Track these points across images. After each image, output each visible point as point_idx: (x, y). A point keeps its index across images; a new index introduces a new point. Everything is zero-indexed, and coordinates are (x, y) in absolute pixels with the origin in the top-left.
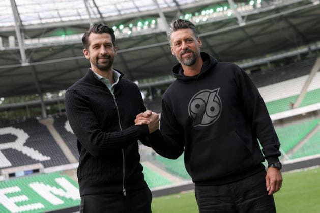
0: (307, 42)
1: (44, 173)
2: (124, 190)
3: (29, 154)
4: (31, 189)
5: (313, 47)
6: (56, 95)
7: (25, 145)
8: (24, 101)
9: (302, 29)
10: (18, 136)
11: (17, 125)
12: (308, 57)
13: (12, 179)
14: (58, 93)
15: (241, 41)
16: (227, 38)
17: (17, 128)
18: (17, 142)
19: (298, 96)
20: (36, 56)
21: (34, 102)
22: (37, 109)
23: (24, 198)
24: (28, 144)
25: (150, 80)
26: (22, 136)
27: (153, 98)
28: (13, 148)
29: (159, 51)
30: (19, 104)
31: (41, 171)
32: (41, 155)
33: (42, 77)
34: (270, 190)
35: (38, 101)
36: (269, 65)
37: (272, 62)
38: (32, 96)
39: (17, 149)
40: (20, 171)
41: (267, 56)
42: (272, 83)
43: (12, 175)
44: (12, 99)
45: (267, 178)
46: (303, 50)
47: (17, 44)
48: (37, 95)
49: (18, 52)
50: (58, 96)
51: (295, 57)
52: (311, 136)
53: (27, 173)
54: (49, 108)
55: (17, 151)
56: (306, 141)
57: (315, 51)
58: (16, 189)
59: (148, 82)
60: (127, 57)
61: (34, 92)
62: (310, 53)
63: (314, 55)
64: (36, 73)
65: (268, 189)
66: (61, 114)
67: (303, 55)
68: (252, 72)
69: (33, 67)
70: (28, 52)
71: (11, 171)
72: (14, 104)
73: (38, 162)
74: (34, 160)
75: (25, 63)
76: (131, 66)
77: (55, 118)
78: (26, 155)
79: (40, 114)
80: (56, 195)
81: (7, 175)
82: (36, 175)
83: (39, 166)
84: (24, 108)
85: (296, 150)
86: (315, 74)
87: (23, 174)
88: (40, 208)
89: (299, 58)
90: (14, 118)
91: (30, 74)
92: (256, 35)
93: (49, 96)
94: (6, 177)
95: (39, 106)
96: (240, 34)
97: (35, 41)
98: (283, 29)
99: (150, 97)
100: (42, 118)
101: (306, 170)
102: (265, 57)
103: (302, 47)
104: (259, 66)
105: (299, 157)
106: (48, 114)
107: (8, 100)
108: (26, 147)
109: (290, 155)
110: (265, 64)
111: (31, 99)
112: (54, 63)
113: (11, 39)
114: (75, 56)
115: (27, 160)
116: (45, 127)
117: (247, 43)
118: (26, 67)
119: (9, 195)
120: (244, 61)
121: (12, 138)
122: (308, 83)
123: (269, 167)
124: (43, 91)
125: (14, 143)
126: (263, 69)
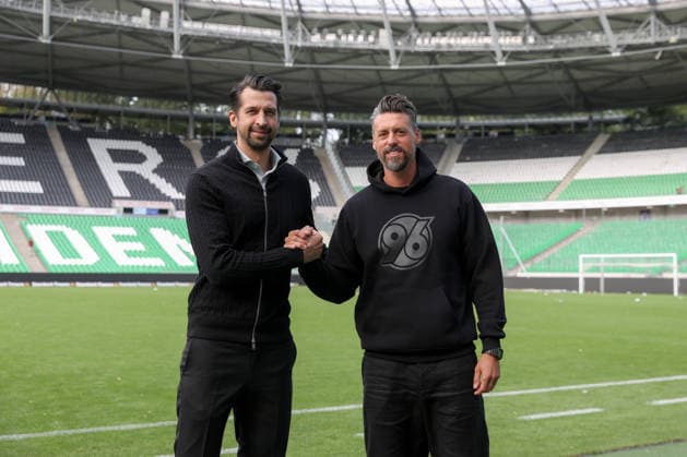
0: (588, 107)
1: (174, 218)
2: (253, 341)
3: (158, 186)
4: (151, 236)
5: (596, 117)
6: (213, 109)
7: (155, 171)
8: (166, 108)
9: (585, 87)
10: (148, 157)
11: (149, 141)
12: (585, 129)
13: (128, 215)
14: (216, 107)
15: (494, 86)
16: (474, 77)
17: (148, 144)
18: (144, 164)
19: (559, 183)
20: (196, 48)
21: (179, 112)
22: (183, 124)
23: (139, 246)
24: (158, 171)
25: (352, 115)
26: (154, 158)
27: (351, 142)
28: (138, 172)
29: (373, 77)
30: (157, 111)
31: (170, 213)
32: (175, 190)
33: (198, 80)
34: (479, 387)
35: (185, 112)
36: (527, 130)
37: (532, 126)
38: (179, 104)
39: (143, 174)
40: (140, 207)
41: (527, 116)
42: (526, 156)
43: (128, 211)
44: (149, 102)
45: (477, 369)
46: (582, 117)
47: (170, 24)
48: (186, 103)
49: (171, 36)
50: (215, 112)
51: (567, 125)
52: (564, 244)
53: (150, 212)
54: (199, 126)
55: (142, 178)
56: (555, 250)
57: (598, 123)
58: (131, 231)
59: (348, 118)
60: (325, 76)
61: (181, 98)
62: (590, 125)
63: (595, 129)
64: (191, 72)
65: (475, 386)
66: (214, 137)
67: (580, 126)
68: (500, 134)
69: (188, 61)
70: (185, 39)
71: (127, 204)
72: (149, 110)
73: (168, 199)
74: (164, 195)
75: (177, 55)
76: (329, 90)
77: (204, 140)
78: (153, 186)
79: (185, 132)
80: (184, 252)
81: (122, 210)
82: (162, 218)
83: (170, 206)
84: (164, 118)
85: (538, 260)
86: (589, 157)
87: (144, 212)
88: (158, 265)
89: (572, 128)
90: (147, 131)
91: (181, 71)
92: (519, 82)
93: (203, 109)
94: (118, 212)
95: (186, 119)
96: (495, 76)
97: (198, 25)
98: (559, 82)
99: (347, 140)
100: (187, 138)
101: (547, 292)
102: (523, 117)
103: (580, 114)
104: (512, 127)
105: (541, 271)
106: (196, 133)
107: (142, 102)
108: (155, 175)
109: (528, 266)
110: (521, 127)
111: (175, 109)
112: (219, 63)
113: (165, 15)
114: (251, 60)
115: (155, 194)
116: (188, 152)
117: (502, 92)
118: (178, 60)
119: (119, 238)
120: (492, 116)
121: (138, 158)
122: (578, 167)
123: (483, 352)
124: (196, 100)
125: (139, 165)
126: (518, 134)
